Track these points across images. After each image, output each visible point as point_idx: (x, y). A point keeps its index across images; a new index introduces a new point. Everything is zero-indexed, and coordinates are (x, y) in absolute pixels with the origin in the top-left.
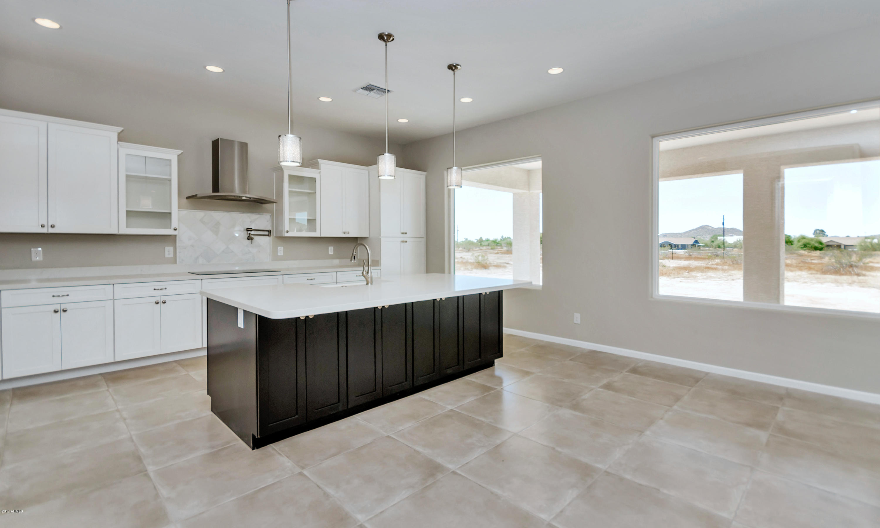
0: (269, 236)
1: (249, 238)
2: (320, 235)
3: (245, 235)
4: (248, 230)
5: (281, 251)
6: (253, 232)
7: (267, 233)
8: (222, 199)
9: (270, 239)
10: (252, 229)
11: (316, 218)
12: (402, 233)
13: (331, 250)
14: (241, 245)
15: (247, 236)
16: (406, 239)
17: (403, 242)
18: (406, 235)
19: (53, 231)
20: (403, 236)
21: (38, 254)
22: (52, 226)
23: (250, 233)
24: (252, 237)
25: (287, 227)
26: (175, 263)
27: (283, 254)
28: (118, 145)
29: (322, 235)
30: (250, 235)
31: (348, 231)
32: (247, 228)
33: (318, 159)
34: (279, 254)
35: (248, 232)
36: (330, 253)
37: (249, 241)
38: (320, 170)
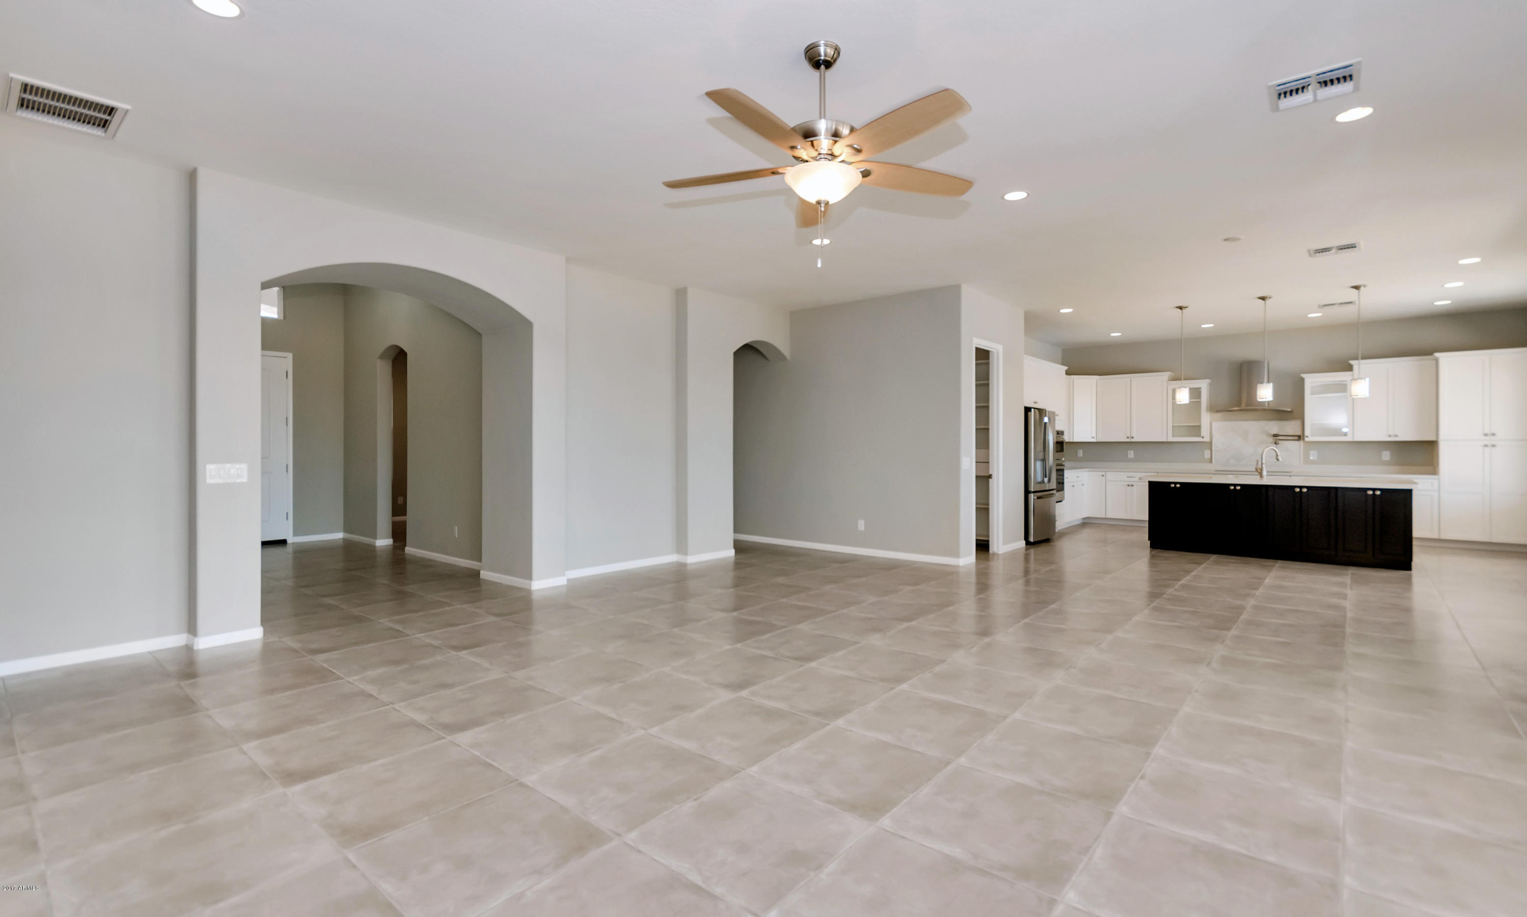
0: (1302, 441)
1: (1276, 443)
2: (1353, 440)
3: (1271, 439)
4: (1275, 436)
5: (1313, 456)
6: (1280, 438)
7: (1297, 438)
9: (1303, 444)
10: (1278, 435)
12: (1486, 435)
13: (1386, 455)
14: (1268, 450)
15: (1274, 441)
16: (1493, 443)
17: (1486, 446)
18: (1493, 438)
19: (1133, 440)
20: (1487, 438)
21: (1131, 454)
22: (1132, 438)
23: (1277, 438)
24: (1278, 442)
25: (1307, 432)
26: (1211, 463)
27: (1316, 459)
28: (1167, 384)
29: (1356, 439)
30: (1277, 440)
31: (1395, 434)
32: (1272, 434)
33: (1350, 361)
34: (1311, 458)
35: (1275, 438)
36: (1384, 459)
37: (1276, 445)
38: (1352, 372)
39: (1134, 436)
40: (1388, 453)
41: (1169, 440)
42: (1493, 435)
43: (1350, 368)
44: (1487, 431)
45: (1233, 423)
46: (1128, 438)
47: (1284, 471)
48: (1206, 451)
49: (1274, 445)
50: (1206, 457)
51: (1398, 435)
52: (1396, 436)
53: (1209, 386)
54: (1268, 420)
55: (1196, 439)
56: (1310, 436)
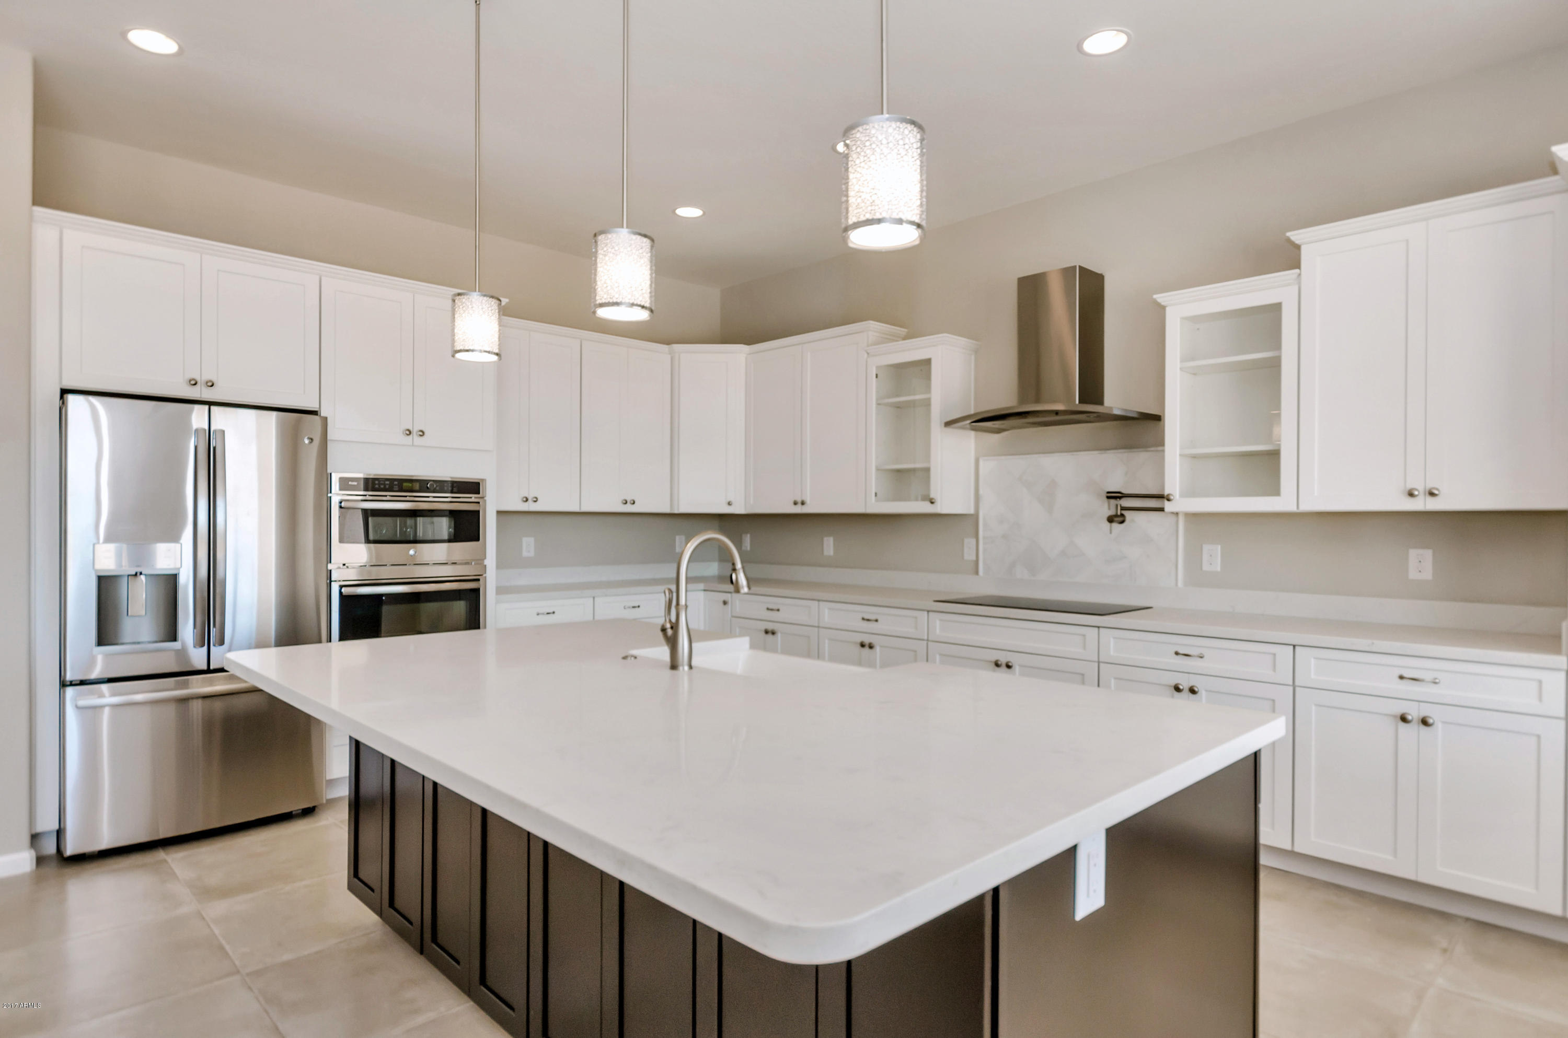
1: (1115, 518)
2: (1301, 507)
3: (1107, 508)
4: (1113, 496)
5: (1214, 556)
6: (1124, 502)
7: (1157, 503)
8: (1026, 417)
9: (1177, 522)
10: (1119, 492)
11: (1280, 447)
13: (1421, 562)
14: (1095, 536)
15: (1112, 512)
19: (805, 510)
21: (829, 546)
22: (803, 503)
24: (1122, 515)
25: (1173, 484)
26: (977, 573)
27: (1219, 569)
28: (866, 355)
29: (1305, 507)
30: (1119, 508)
31: (1430, 485)
32: (1108, 493)
33: (1290, 231)
34: (1206, 567)
35: (1113, 502)
36: (1413, 575)
37: (1115, 525)
38: (1297, 271)
39: (808, 501)
40: (1428, 554)
41: (873, 510)
43: (1291, 258)
45: (1020, 460)
46: (794, 502)
47: (1131, 606)
48: (966, 541)
49: (1108, 524)
50: (966, 557)
51: (1437, 489)
52: (1432, 494)
53: (973, 357)
54: (1101, 450)
55: (922, 507)
56: (1182, 496)
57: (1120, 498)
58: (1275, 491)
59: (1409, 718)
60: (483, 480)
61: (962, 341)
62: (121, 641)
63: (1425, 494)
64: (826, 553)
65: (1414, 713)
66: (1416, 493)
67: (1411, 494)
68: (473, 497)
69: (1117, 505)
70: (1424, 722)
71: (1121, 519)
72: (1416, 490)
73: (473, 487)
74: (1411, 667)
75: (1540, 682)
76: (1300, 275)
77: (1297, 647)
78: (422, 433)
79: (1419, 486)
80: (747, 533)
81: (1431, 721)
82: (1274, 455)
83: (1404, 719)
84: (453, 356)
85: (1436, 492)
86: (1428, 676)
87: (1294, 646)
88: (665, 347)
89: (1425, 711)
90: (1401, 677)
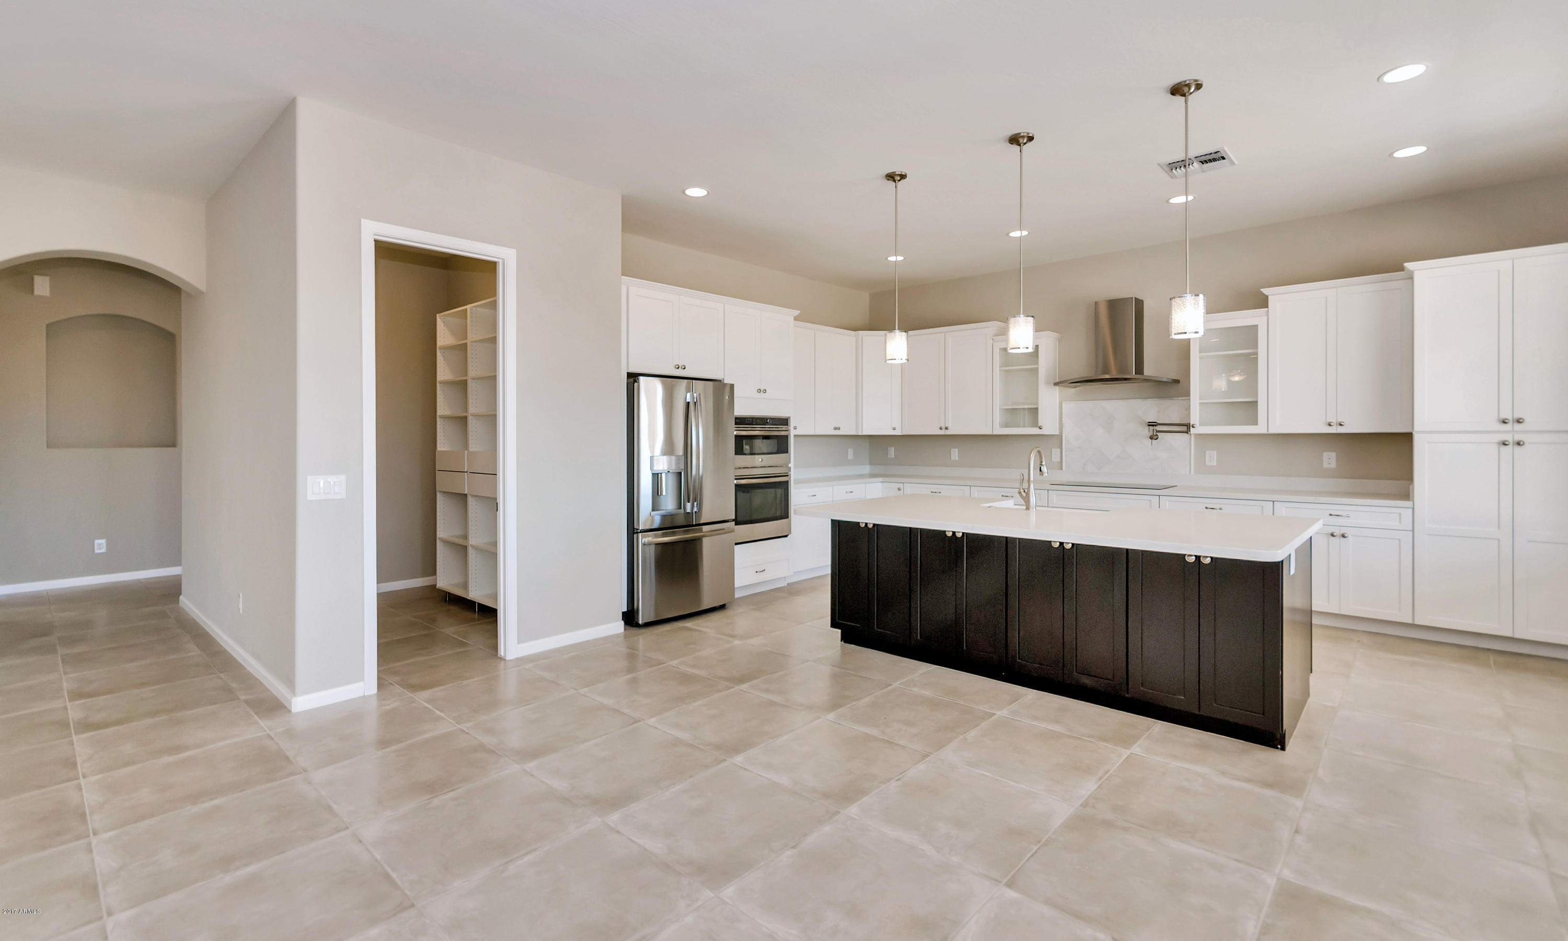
0: (1188, 433)
1: (1153, 437)
2: (1268, 431)
3: (1147, 432)
4: (1152, 424)
5: (1212, 458)
6: (1159, 428)
7: (1184, 429)
9: (1190, 439)
10: (1156, 422)
11: (1257, 399)
12: (1504, 422)
13: (1330, 459)
14: (1142, 447)
15: (1151, 433)
16: (1518, 437)
17: (1504, 444)
18: (1518, 427)
19: (948, 432)
20: (1508, 427)
21: (955, 454)
22: (946, 428)
23: (1155, 429)
24: (1156, 435)
25: (1194, 419)
26: (1062, 469)
27: (1215, 464)
28: (992, 341)
29: (1272, 431)
30: (1155, 431)
31: (1339, 420)
32: (1149, 422)
33: (1262, 288)
34: (1208, 463)
35: (1151, 428)
36: (1326, 465)
37: (1153, 441)
38: (1267, 309)
39: (950, 427)
40: (1333, 455)
41: (995, 433)
42: (1519, 421)
43: (1263, 302)
44: (1506, 414)
45: (1090, 404)
46: (941, 429)
47: (1164, 486)
48: (1053, 450)
49: (1150, 440)
50: (1054, 459)
51: (1343, 422)
52: (1341, 425)
53: (1058, 343)
54: (1143, 399)
55: (1035, 431)
56: (1200, 425)
57: (1156, 425)
58: (1255, 422)
59: (1335, 534)
60: (790, 417)
61: (1054, 335)
62: (661, 509)
63: (1337, 425)
64: (953, 458)
65: (1338, 532)
66: (1332, 424)
67: (1330, 425)
68: (784, 427)
69: (1154, 429)
70: (1343, 536)
71: (1156, 437)
72: (1332, 422)
73: (785, 422)
74: (1335, 510)
75: (1400, 514)
76: (1268, 311)
77: (1275, 502)
78: (765, 391)
79: (1334, 421)
80: (892, 446)
81: (1346, 535)
82: (1254, 404)
83: (1332, 535)
84: (886, 362)
85: (1343, 424)
86: (1344, 514)
87: (1273, 502)
88: (853, 333)
89: (1343, 530)
90: (1331, 515)
